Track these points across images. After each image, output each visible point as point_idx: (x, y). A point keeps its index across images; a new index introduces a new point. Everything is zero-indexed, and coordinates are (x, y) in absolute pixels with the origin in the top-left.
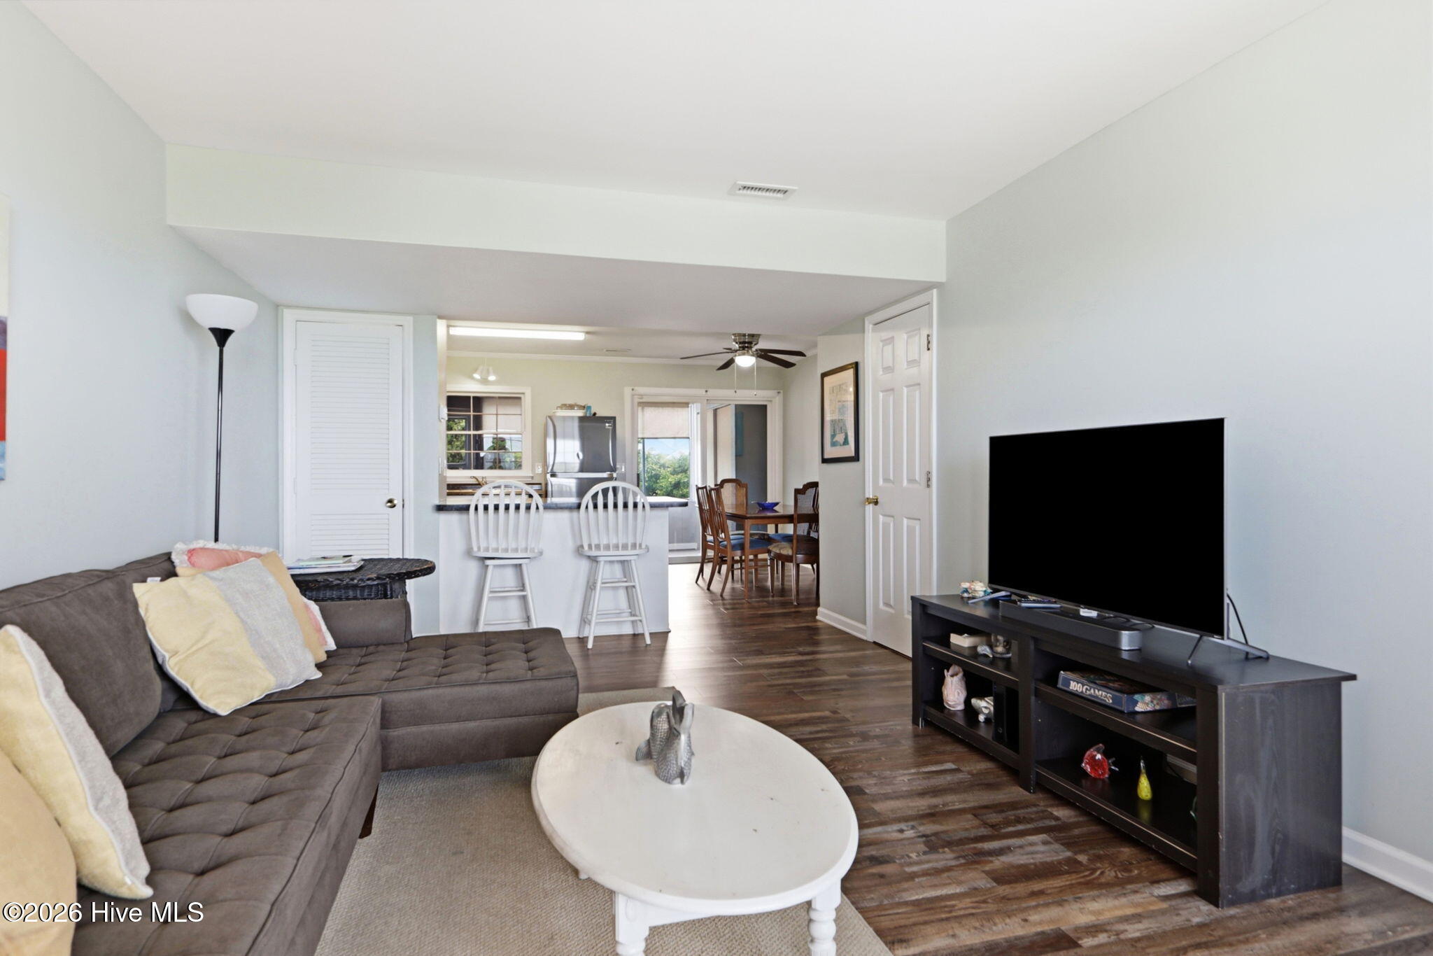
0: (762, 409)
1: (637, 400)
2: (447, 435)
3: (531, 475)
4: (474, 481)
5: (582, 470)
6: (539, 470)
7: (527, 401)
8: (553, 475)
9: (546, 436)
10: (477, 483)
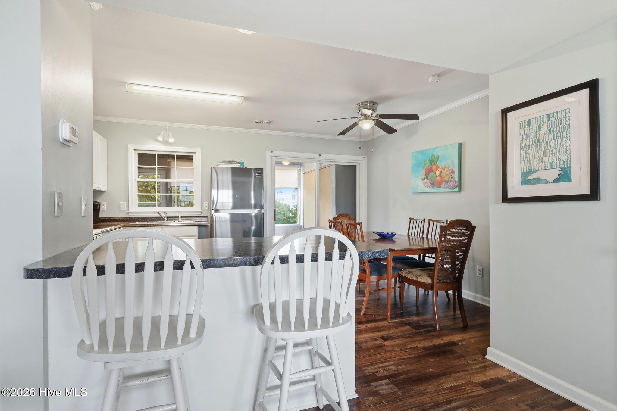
0: (354, 168)
1: (274, 160)
2: (138, 182)
3: (201, 211)
4: (157, 215)
5: (234, 208)
6: (206, 207)
7: (197, 159)
8: (217, 211)
9: (211, 187)
10: (160, 216)
